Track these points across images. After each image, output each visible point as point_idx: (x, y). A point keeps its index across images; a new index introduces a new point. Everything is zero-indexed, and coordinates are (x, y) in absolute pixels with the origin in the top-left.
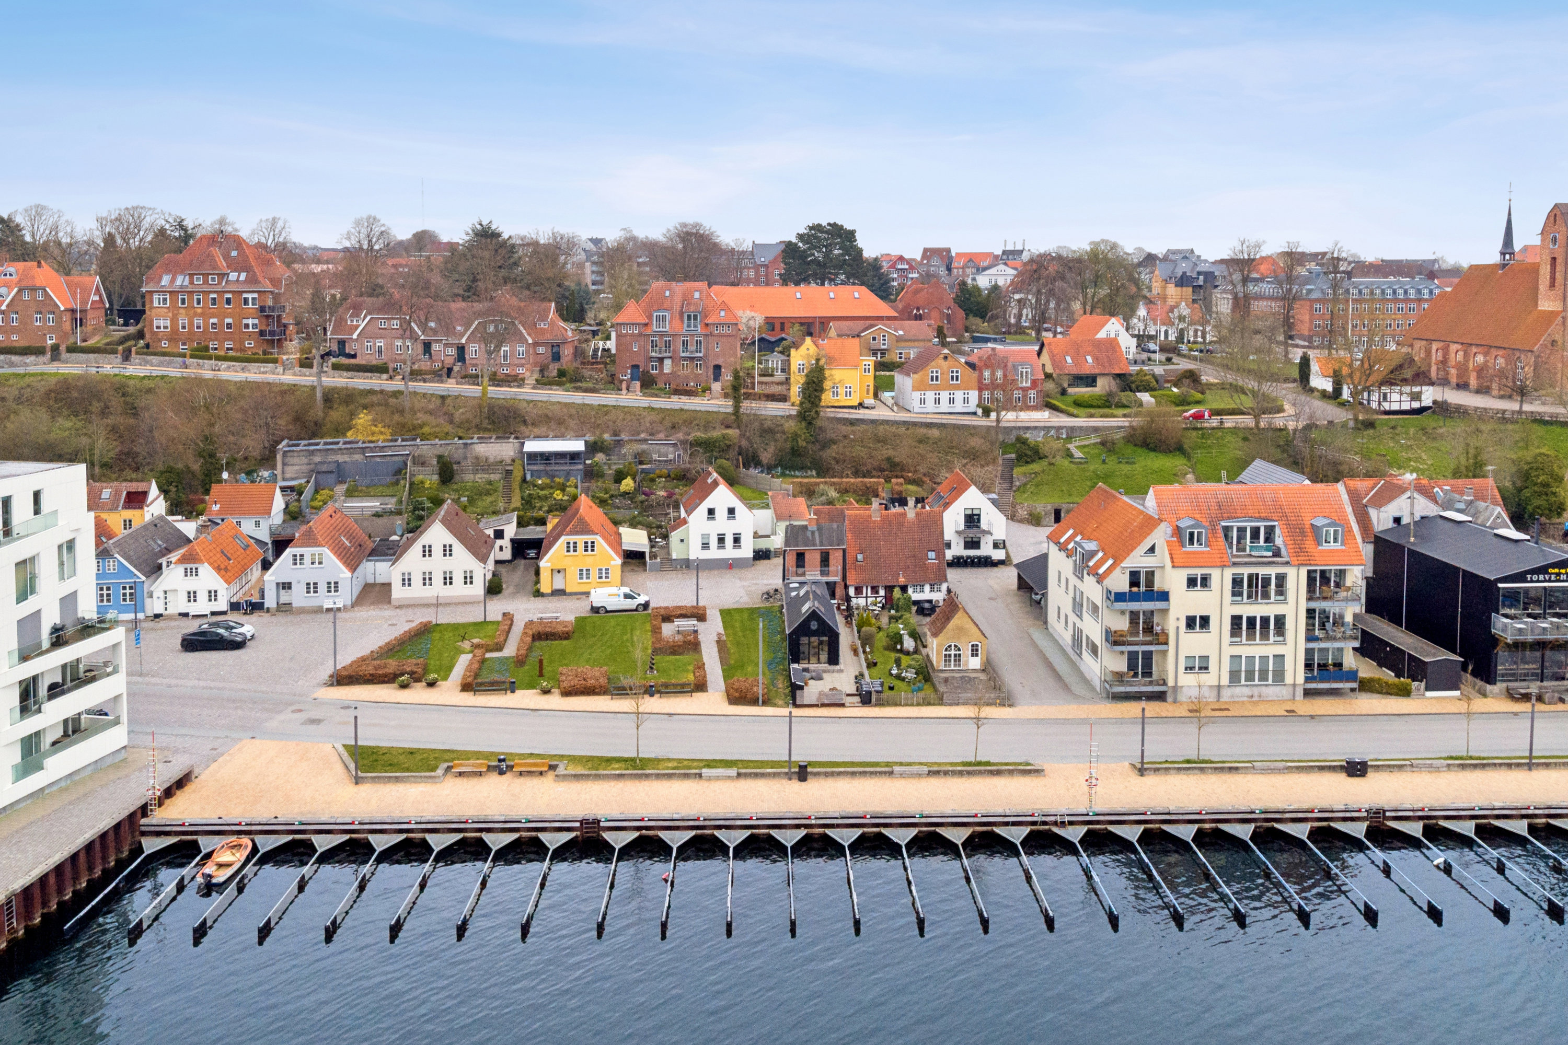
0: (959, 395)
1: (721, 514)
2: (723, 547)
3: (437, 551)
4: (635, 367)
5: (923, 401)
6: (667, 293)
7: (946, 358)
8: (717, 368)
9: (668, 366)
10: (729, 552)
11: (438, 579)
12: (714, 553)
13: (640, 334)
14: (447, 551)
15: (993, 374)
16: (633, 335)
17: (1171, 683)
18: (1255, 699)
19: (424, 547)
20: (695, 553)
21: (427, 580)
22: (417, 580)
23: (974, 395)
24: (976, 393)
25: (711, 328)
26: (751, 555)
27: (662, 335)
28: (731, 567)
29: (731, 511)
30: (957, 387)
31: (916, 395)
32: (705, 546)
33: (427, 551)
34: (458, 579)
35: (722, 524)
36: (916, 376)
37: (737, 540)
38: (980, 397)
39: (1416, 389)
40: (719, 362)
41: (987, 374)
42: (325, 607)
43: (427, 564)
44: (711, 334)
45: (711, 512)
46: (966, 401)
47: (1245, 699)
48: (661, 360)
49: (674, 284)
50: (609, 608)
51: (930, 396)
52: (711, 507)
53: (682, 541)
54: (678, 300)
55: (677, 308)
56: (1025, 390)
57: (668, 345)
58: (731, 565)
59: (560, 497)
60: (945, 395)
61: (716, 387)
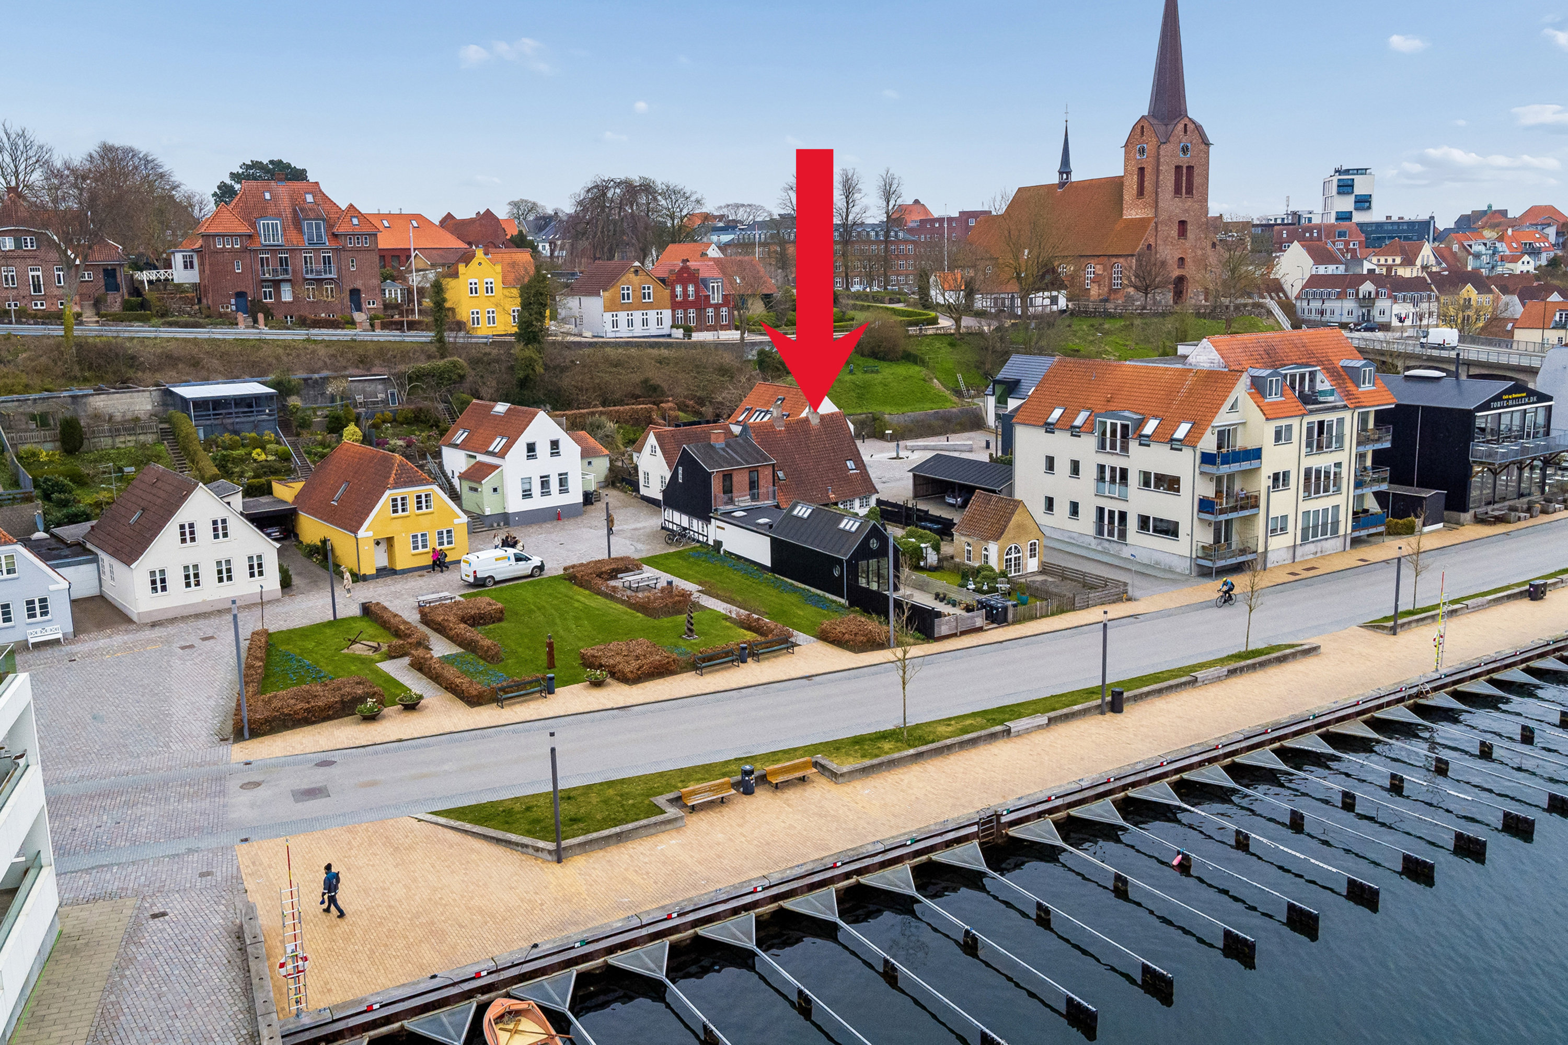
0: (652, 315)
1: (543, 449)
2: (548, 493)
3: (204, 531)
4: (240, 295)
5: (615, 324)
6: (268, 196)
7: (636, 272)
8: (355, 294)
9: (287, 295)
10: (556, 499)
11: (208, 574)
12: (538, 502)
13: (244, 250)
14: (220, 529)
15: (685, 291)
16: (232, 250)
17: (1261, 549)
18: (1319, 555)
19: (182, 527)
20: (515, 504)
21: (192, 578)
22: (175, 579)
23: (667, 314)
24: (670, 311)
25: (342, 241)
26: (580, 499)
27: (274, 250)
28: (559, 517)
29: (555, 444)
30: (650, 306)
31: (608, 316)
32: (527, 494)
33: (188, 533)
34: (240, 569)
35: (545, 464)
36: (607, 294)
37: (563, 481)
38: (673, 316)
39: (1055, 293)
40: (358, 284)
41: (679, 289)
42: (31, 641)
43: (190, 554)
44: (344, 249)
45: (531, 448)
46: (660, 322)
47: (1312, 556)
48: (277, 284)
49: (273, 183)
50: (497, 578)
51: (622, 316)
52: (531, 441)
53: (495, 490)
54: (285, 204)
55: (288, 213)
56: (717, 307)
57: (283, 262)
58: (557, 515)
59: (263, 457)
60: (637, 316)
61: (359, 317)
